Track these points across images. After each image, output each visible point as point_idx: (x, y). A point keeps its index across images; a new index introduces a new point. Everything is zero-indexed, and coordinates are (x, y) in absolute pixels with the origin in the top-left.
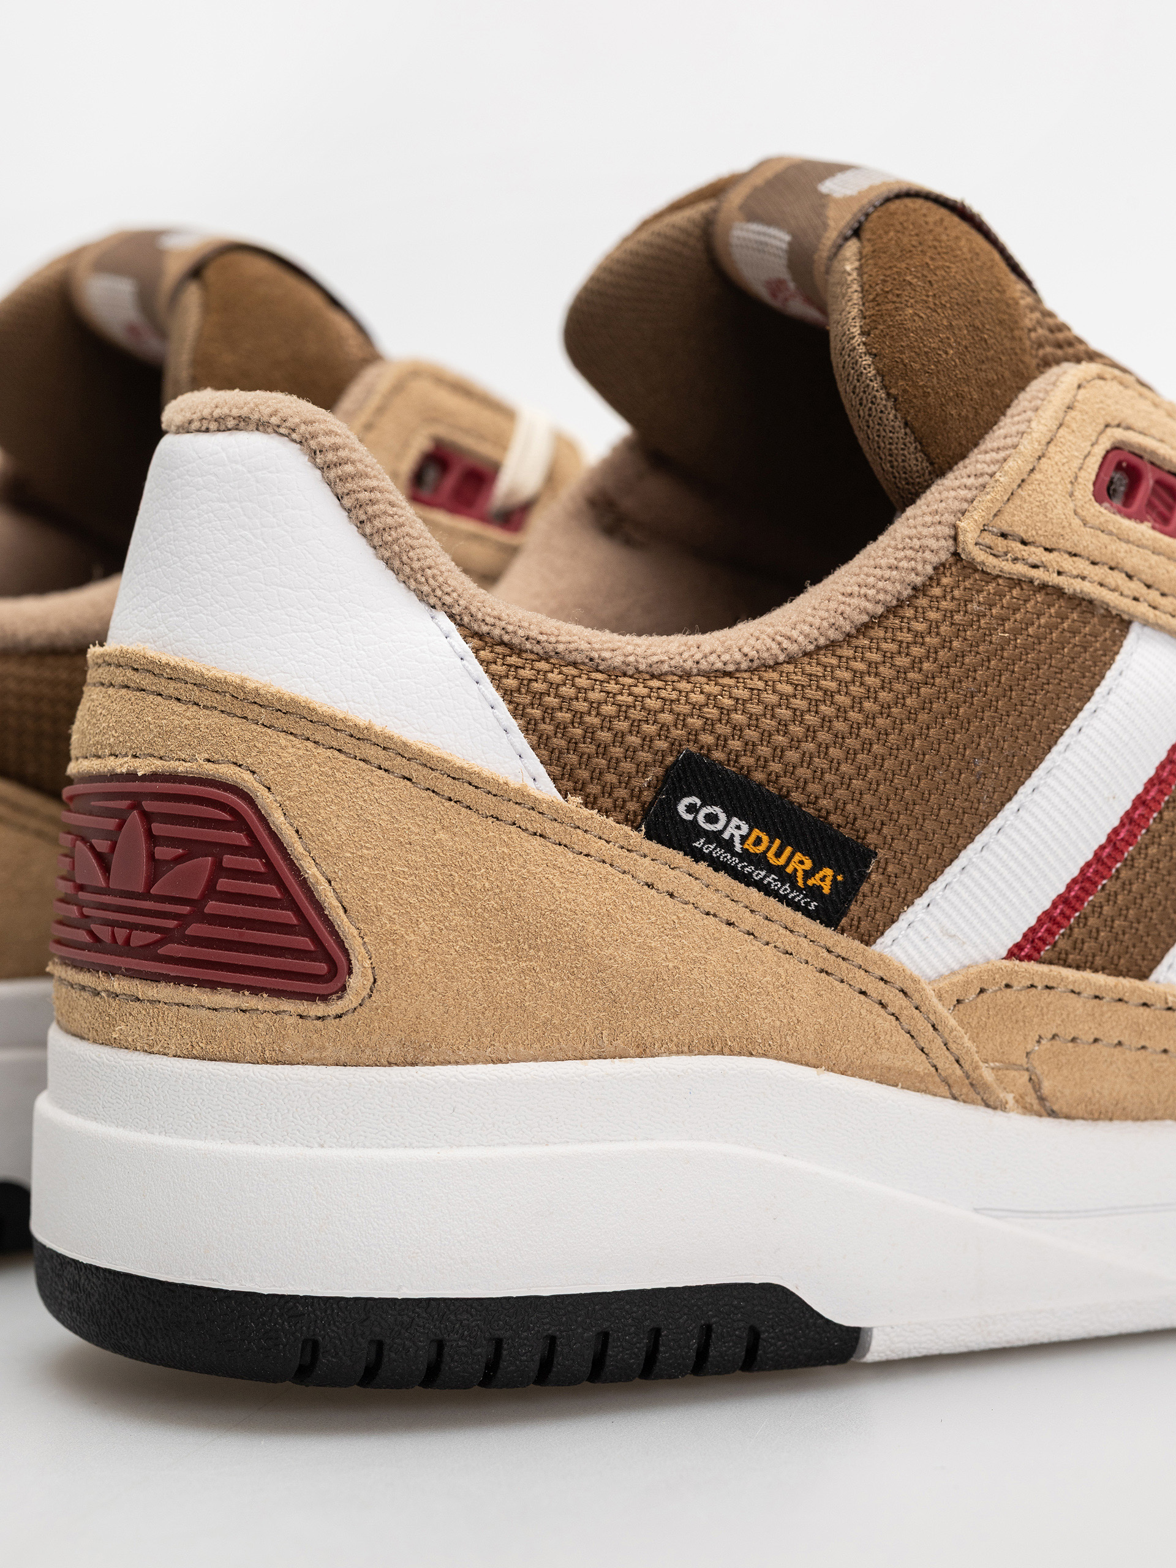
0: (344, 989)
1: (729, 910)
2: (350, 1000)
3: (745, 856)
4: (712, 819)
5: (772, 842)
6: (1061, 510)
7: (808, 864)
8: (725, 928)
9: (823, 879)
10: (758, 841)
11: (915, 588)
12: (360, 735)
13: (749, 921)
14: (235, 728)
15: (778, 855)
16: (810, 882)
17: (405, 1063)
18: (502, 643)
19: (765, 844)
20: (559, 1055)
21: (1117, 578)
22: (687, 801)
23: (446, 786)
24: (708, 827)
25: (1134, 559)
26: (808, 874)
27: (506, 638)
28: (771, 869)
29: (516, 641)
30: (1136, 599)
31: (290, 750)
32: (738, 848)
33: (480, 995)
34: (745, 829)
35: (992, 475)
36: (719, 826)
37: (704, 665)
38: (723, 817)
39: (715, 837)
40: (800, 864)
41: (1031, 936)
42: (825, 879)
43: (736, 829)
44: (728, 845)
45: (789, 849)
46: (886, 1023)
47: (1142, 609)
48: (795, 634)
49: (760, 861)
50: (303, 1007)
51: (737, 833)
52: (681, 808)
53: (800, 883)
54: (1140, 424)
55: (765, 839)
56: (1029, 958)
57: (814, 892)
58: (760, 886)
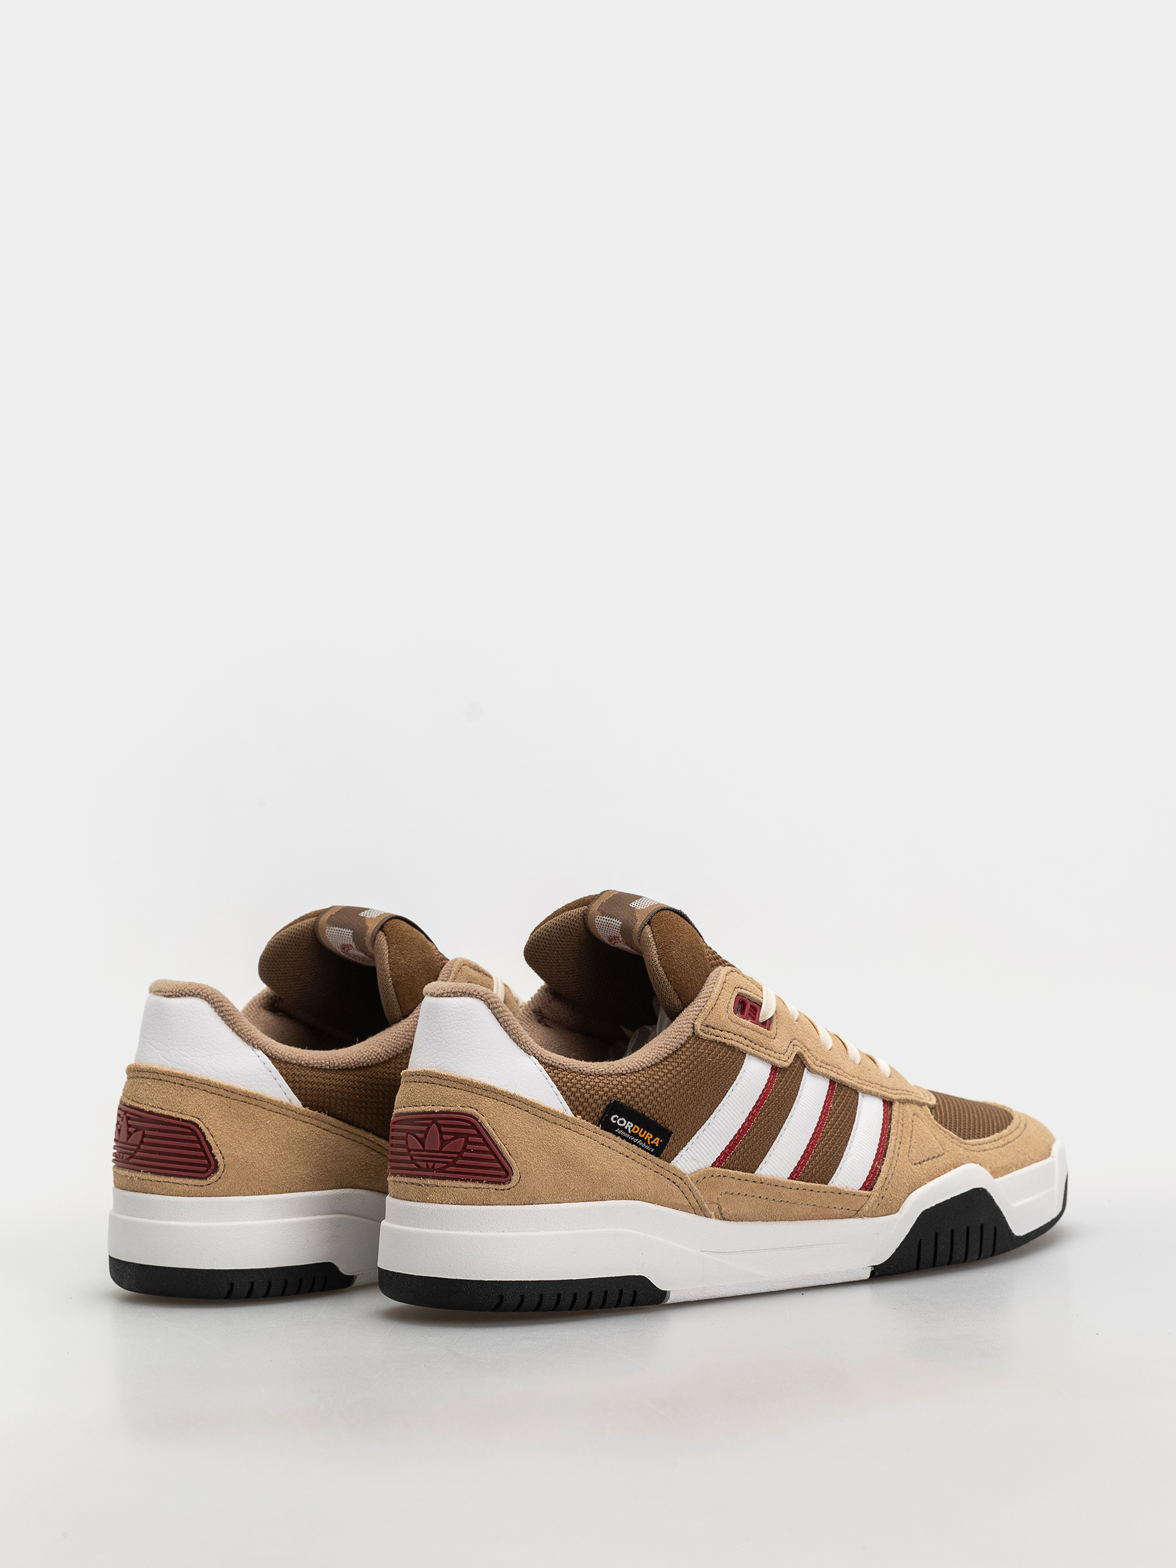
0: (510, 1180)
1: (627, 1152)
2: (513, 1183)
3: (632, 1134)
4: (622, 1122)
5: (640, 1129)
6: (725, 1017)
7: (651, 1136)
8: (626, 1158)
9: (656, 1141)
10: (636, 1129)
11: (681, 1044)
12: (512, 1097)
13: (633, 1156)
14: (470, 1096)
15: (642, 1134)
16: (652, 1143)
17: (530, 1204)
18: (551, 1066)
19: (638, 1130)
20: (577, 1200)
21: (741, 1039)
22: (614, 1116)
23: (540, 1113)
24: (620, 1125)
25: (746, 1033)
26: (651, 1140)
27: (553, 1064)
28: (640, 1138)
29: (556, 1065)
30: (747, 1046)
31: (489, 1103)
32: (630, 1132)
33: (553, 1181)
34: (632, 1125)
35: (703, 1006)
36: (624, 1125)
37: (616, 1072)
38: (625, 1121)
39: (622, 1128)
40: (649, 1136)
41: (718, 1159)
42: (657, 1141)
43: (629, 1125)
44: (626, 1131)
45: (646, 1131)
46: (675, 1189)
47: (749, 1049)
48: (644, 1060)
49: (636, 1136)
50: (497, 1186)
51: (629, 1127)
52: (612, 1119)
53: (649, 1143)
54: (744, 987)
55: (638, 1128)
56: (718, 1166)
57: (653, 1146)
58: (636, 1144)
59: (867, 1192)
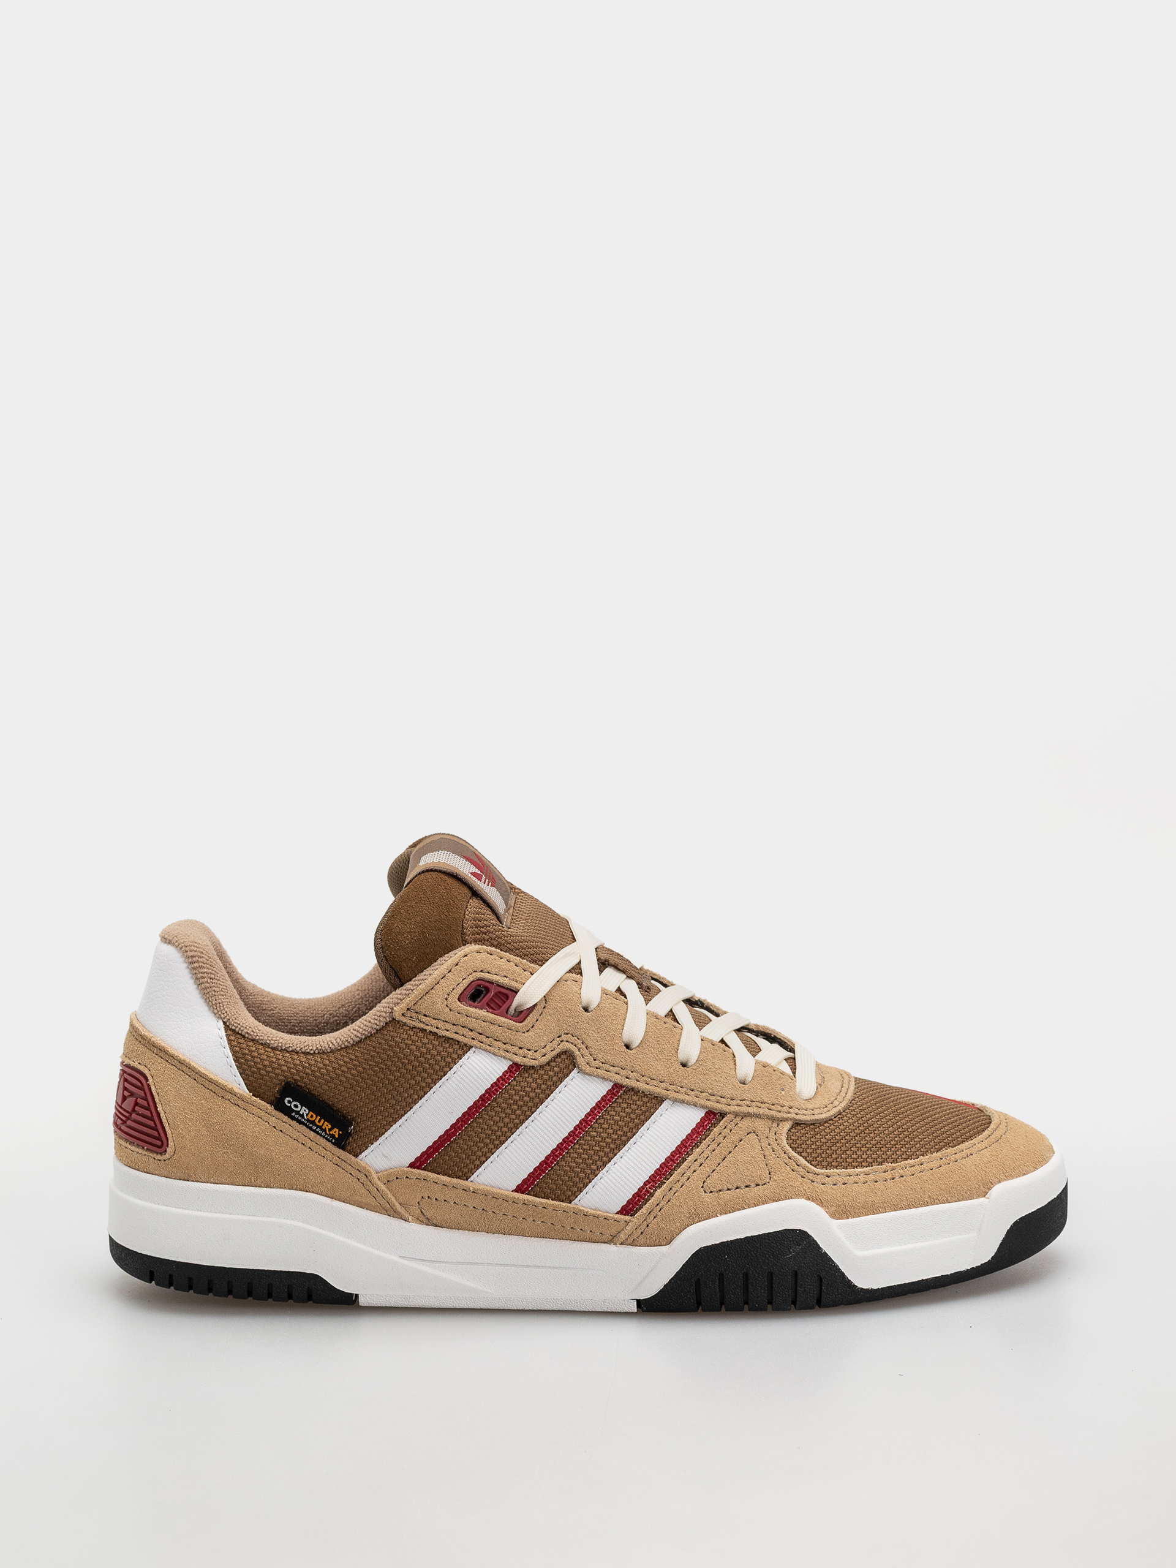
0: (166, 1151)
1: (302, 1139)
2: (167, 1156)
3: (308, 1120)
4: (296, 1106)
5: (317, 1117)
6: (440, 1005)
7: (330, 1127)
8: (300, 1145)
9: (335, 1132)
10: (312, 1116)
11: (377, 1030)
12: (182, 1063)
13: (309, 1143)
15: (319, 1121)
16: (331, 1133)
17: (184, 1180)
18: (238, 1033)
19: (316, 1119)
20: (237, 1184)
21: (465, 1031)
22: (287, 1099)
23: (207, 1084)
24: (294, 1109)
25: (473, 1024)
26: (330, 1130)
27: (240, 1032)
28: (318, 1127)
29: (243, 1033)
30: (473, 1039)
31: (160, 1064)
32: (306, 1117)
33: (210, 1159)
34: (307, 1111)
35: (412, 990)
36: (299, 1109)
37: (303, 1050)
38: (299, 1106)
39: (298, 1113)
40: (327, 1126)
41: (418, 1159)
42: (336, 1132)
43: (304, 1111)
44: (302, 1116)
45: (323, 1120)
46: (358, 1186)
47: (475, 1042)
48: (334, 1042)
49: (313, 1123)
50: (155, 1155)
51: (304, 1112)
52: (286, 1101)
53: (328, 1133)
55: (314, 1116)
56: (418, 1168)
57: (333, 1136)
58: (315, 1131)
59: (627, 1218)
